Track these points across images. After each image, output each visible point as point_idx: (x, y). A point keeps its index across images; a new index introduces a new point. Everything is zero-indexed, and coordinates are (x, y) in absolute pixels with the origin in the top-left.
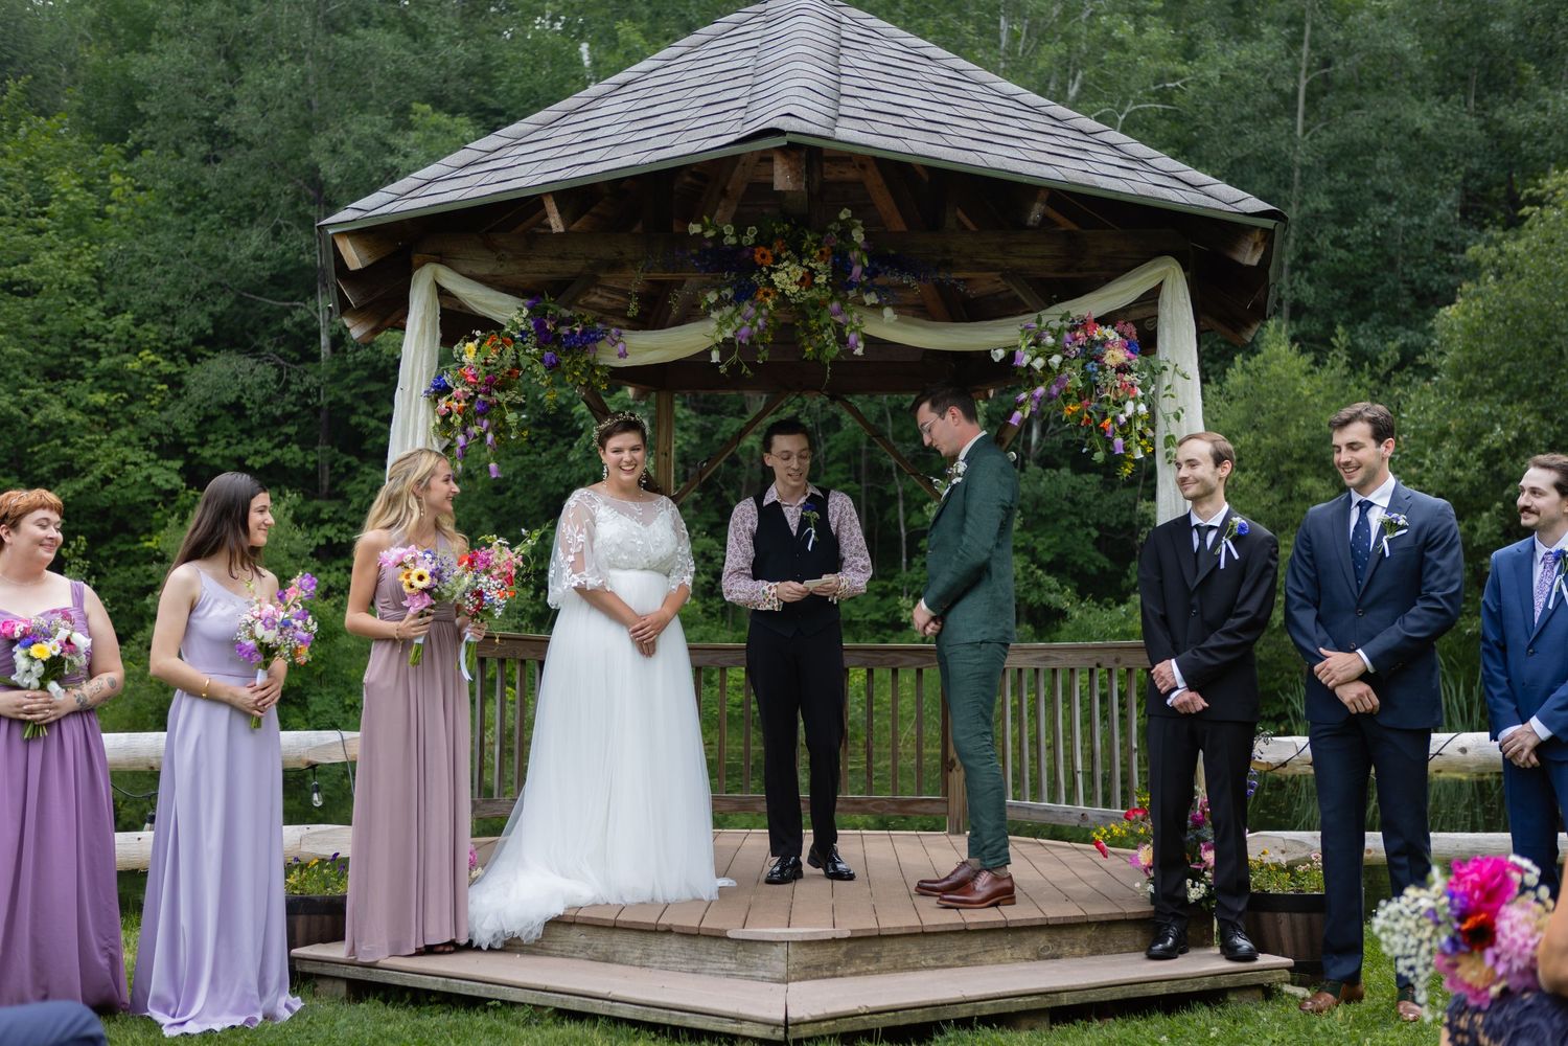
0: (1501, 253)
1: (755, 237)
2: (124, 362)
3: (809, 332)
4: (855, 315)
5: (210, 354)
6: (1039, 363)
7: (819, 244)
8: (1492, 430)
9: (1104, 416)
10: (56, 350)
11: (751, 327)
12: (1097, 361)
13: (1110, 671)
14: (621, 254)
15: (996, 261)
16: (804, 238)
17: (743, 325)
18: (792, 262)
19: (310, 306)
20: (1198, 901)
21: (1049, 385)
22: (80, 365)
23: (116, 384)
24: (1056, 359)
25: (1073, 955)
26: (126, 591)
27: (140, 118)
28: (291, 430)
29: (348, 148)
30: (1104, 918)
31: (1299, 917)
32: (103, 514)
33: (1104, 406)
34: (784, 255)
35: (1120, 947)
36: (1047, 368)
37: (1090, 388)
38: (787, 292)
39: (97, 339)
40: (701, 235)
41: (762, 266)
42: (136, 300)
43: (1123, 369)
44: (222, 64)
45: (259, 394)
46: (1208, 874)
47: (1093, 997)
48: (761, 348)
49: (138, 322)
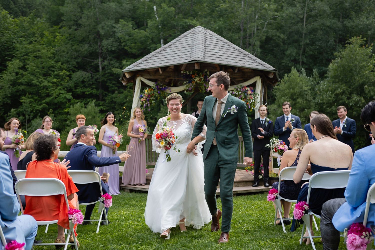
0: (341, 54)
1: (192, 73)
2: (60, 73)
3: (201, 88)
5: (77, 70)
6: (237, 93)
8: (338, 89)
9: (247, 102)
10: (46, 70)
11: (191, 87)
12: (246, 93)
16: (200, 74)
18: (198, 77)
19: (97, 60)
20: (261, 179)
22: (51, 73)
23: (58, 77)
24: (240, 93)
26: (61, 120)
27: (62, 21)
28: (94, 86)
29: (105, 27)
30: (246, 181)
32: (56, 104)
34: (196, 76)
36: (239, 94)
37: (245, 97)
38: (197, 82)
39: (54, 68)
40: (183, 73)
41: (193, 78)
42: (62, 59)
43: (251, 94)
44: (79, 10)
45: (87, 79)
47: (243, 192)
48: (193, 90)
49: (62, 64)
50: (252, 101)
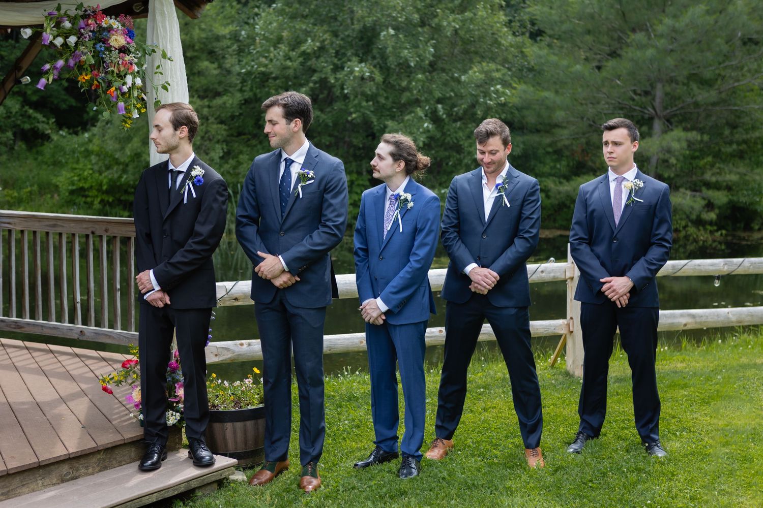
6: (59, 41)
8: (306, 41)
9: (109, 85)
12: (104, 43)
13: (101, 237)
20: (174, 425)
21: (67, 61)
24: (72, 40)
25: (87, 474)
30: (109, 446)
31: (239, 425)
33: (110, 77)
35: (120, 462)
36: (65, 45)
37: (100, 62)
43: (124, 50)
46: (181, 406)
50: (129, 79)
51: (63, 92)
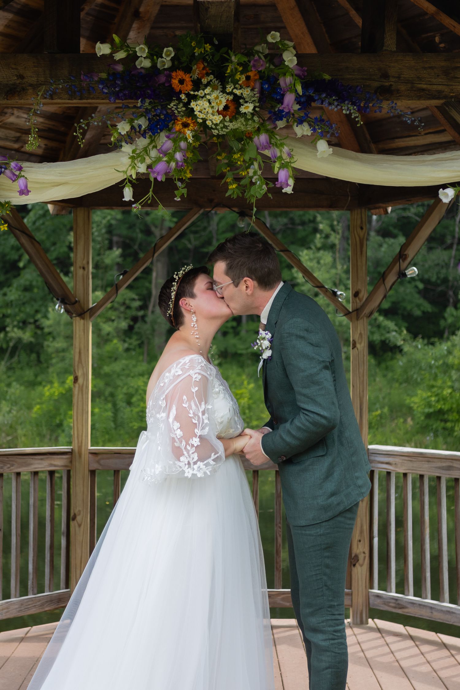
1: (172, 60)
3: (234, 168)
4: (286, 149)
7: (245, 67)
11: (168, 162)
14: (21, 77)
15: (440, 88)
16: (228, 60)
17: (158, 160)
18: (214, 88)
34: (205, 81)
38: (209, 123)
40: (111, 56)
41: (180, 92)
48: (179, 184)
51: (417, 296)
